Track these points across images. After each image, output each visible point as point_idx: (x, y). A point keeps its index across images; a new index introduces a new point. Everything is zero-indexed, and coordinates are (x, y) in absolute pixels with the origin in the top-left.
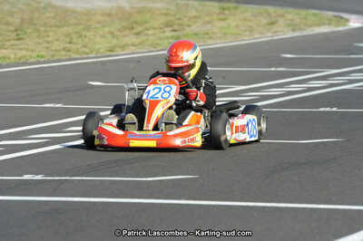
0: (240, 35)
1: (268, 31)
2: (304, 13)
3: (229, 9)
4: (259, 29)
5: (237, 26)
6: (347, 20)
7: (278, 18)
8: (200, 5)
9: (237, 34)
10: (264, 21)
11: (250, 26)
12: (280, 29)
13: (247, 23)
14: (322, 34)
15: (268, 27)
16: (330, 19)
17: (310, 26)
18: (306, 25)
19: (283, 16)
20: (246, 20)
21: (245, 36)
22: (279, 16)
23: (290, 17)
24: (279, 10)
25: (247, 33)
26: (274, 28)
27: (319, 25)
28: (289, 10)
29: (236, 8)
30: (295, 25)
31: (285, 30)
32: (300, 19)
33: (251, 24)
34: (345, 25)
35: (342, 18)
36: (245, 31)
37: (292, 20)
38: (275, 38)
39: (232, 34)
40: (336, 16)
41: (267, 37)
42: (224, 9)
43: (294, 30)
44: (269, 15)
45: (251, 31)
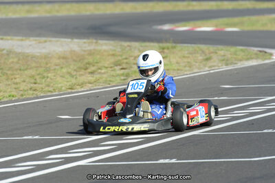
0: (182, 70)
1: (205, 66)
2: (233, 49)
3: (168, 48)
4: (197, 64)
5: (177, 63)
6: (271, 54)
7: (212, 55)
8: (142, 46)
9: (178, 70)
10: (200, 58)
11: (189, 62)
12: (215, 64)
13: (185, 60)
14: (252, 67)
15: (204, 63)
16: (256, 54)
17: (241, 60)
18: (236, 59)
19: (216, 53)
20: (184, 57)
21: (186, 71)
22: (212, 53)
23: (222, 53)
24: (212, 48)
25: (187, 68)
26: (210, 63)
27: (247, 59)
28: (220, 47)
29: (174, 47)
30: (227, 60)
31: (220, 65)
32: (231, 54)
33: (189, 60)
34: (270, 59)
35: (266, 52)
36: (185, 67)
37: (224, 56)
38: (212, 71)
39: (174, 70)
40: (260, 51)
41: (205, 71)
42: (163, 49)
43: (227, 65)
44: (203, 52)
45: (190, 67)
